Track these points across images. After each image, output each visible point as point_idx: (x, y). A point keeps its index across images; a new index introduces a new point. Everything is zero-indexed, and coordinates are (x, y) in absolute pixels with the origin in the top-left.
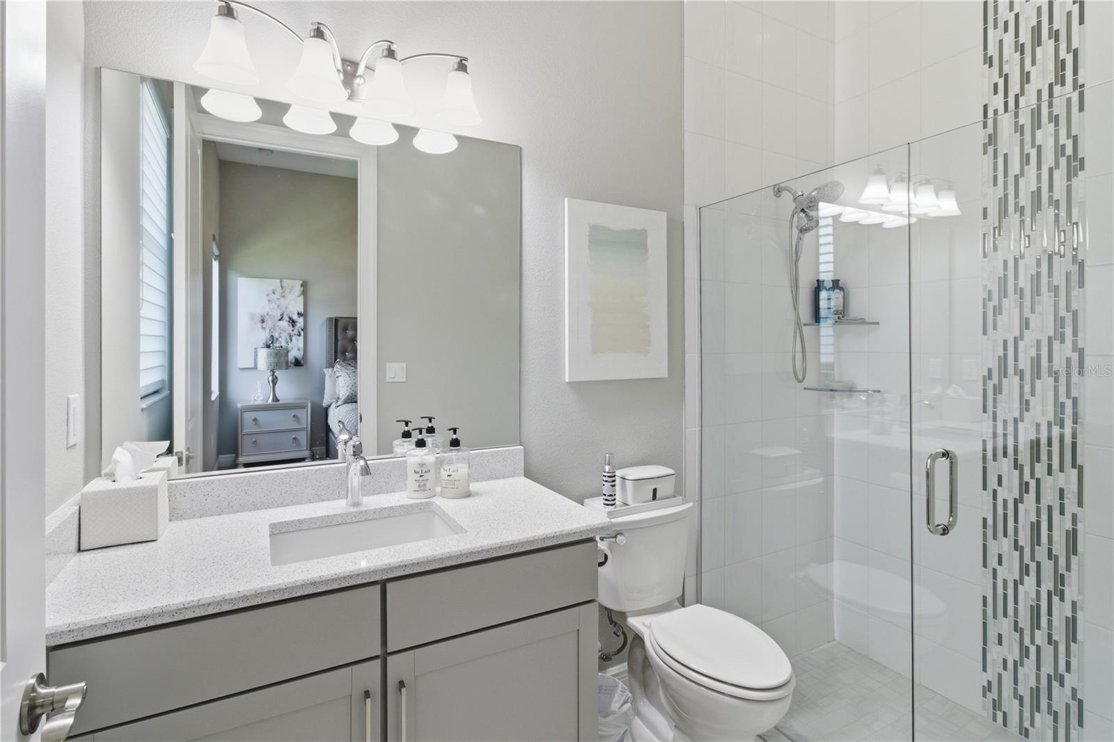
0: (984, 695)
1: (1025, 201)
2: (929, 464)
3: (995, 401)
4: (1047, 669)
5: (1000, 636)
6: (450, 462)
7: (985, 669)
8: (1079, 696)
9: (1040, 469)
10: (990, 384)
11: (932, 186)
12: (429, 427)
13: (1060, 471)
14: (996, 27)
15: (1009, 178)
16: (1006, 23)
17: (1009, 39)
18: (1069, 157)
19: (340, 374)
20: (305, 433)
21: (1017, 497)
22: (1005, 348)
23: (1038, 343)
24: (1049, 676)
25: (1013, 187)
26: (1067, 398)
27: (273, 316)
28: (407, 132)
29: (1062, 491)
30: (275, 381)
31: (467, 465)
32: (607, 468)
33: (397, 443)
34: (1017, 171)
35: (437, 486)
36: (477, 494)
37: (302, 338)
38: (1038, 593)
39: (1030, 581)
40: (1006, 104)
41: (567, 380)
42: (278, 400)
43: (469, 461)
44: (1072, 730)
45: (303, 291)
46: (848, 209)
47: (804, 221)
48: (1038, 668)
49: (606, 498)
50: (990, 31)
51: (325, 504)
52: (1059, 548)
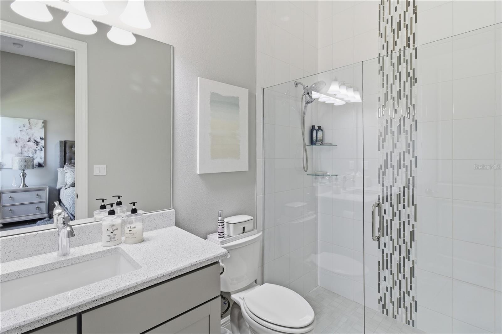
0: (379, 303)
1: (395, 94)
2: (373, 209)
3: (383, 178)
4: (403, 289)
5: (385, 277)
6: (131, 222)
7: (379, 292)
8: (415, 299)
9: (401, 206)
10: (381, 171)
11: (352, 89)
12: (118, 202)
13: (408, 207)
14: (383, 21)
15: (389, 85)
16: (388, 20)
17: (389, 26)
18: (411, 77)
19: (68, 171)
20: (45, 204)
21: (392, 218)
22: (387, 157)
23: (400, 154)
24: (404, 292)
25: (390, 88)
26: (411, 177)
27: (24, 139)
28: (102, 28)
29: (408, 215)
30: (25, 175)
31: (142, 223)
32: (220, 218)
33: (96, 213)
34: (392, 82)
35: (123, 237)
36: (148, 239)
37: (43, 152)
38: (400, 258)
39: (397, 253)
40: (387, 53)
41: (198, 173)
42: (26, 186)
43: (143, 221)
44: (413, 314)
45: (44, 125)
46: (323, 95)
47: (309, 99)
48: (400, 289)
49: (219, 234)
50: (381, 22)
51: (42, 256)
52: (408, 239)
